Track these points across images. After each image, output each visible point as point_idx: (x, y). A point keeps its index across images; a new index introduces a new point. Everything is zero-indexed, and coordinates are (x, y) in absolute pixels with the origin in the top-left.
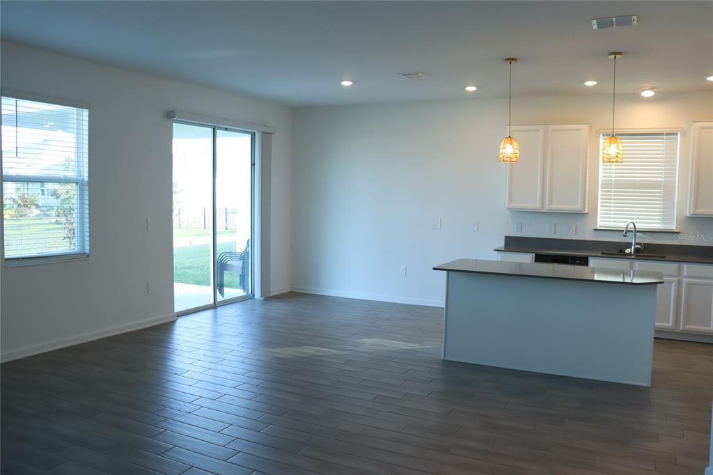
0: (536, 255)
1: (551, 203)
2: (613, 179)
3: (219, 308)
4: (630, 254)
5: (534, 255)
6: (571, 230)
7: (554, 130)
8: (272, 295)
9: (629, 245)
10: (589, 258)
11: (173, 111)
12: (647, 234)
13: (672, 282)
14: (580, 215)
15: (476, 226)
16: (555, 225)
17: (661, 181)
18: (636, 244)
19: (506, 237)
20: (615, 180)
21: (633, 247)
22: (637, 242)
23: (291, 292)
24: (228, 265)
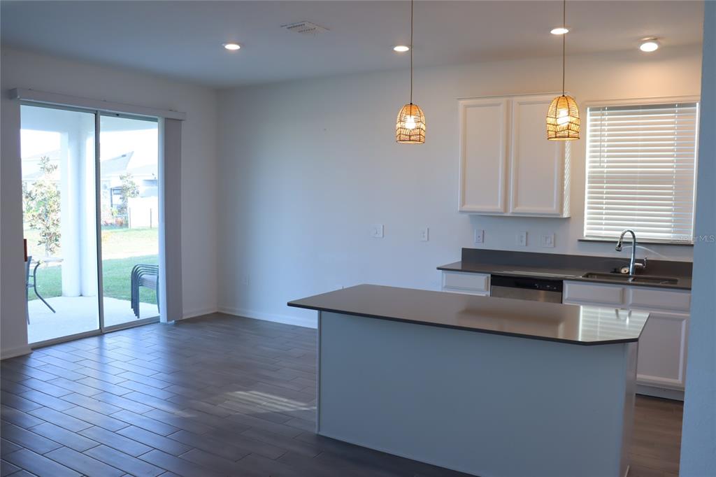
0: (492, 276)
1: (516, 205)
2: (606, 170)
3: (106, 335)
4: (627, 276)
5: (490, 275)
6: (548, 241)
7: (520, 104)
8: (184, 318)
9: (626, 262)
10: (564, 281)
11: (15, 89)
12: (653, 247)
13: (682, 320)
14: (557, 221)
15: (426, 235)
16: (527, 234)
17: (672, 172)
18: (636, 261)
19: (463, 249)
20: (607, 172)
21: (631, 265)
22: (638, 257)
23: (217, 313)
24: (143, 279)
